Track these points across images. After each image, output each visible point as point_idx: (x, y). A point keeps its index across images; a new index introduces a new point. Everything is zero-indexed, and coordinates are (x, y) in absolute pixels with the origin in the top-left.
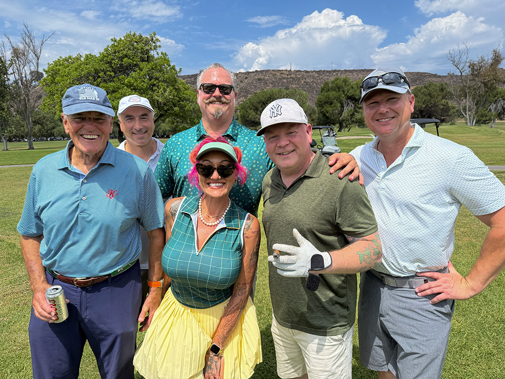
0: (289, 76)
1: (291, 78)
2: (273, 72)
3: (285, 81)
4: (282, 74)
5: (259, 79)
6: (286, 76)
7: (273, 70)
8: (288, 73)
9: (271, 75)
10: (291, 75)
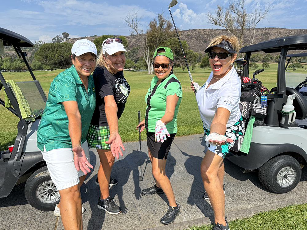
0: (209, 33)
1: (210, 34)
2: (199, 31)
3: (206, 36)
4: (205, 31)
5: (188, 35)
6: (207, 33)
7: (200, 29)
8: (209, 31)
9: (197, 33)
10: (211, 32)
